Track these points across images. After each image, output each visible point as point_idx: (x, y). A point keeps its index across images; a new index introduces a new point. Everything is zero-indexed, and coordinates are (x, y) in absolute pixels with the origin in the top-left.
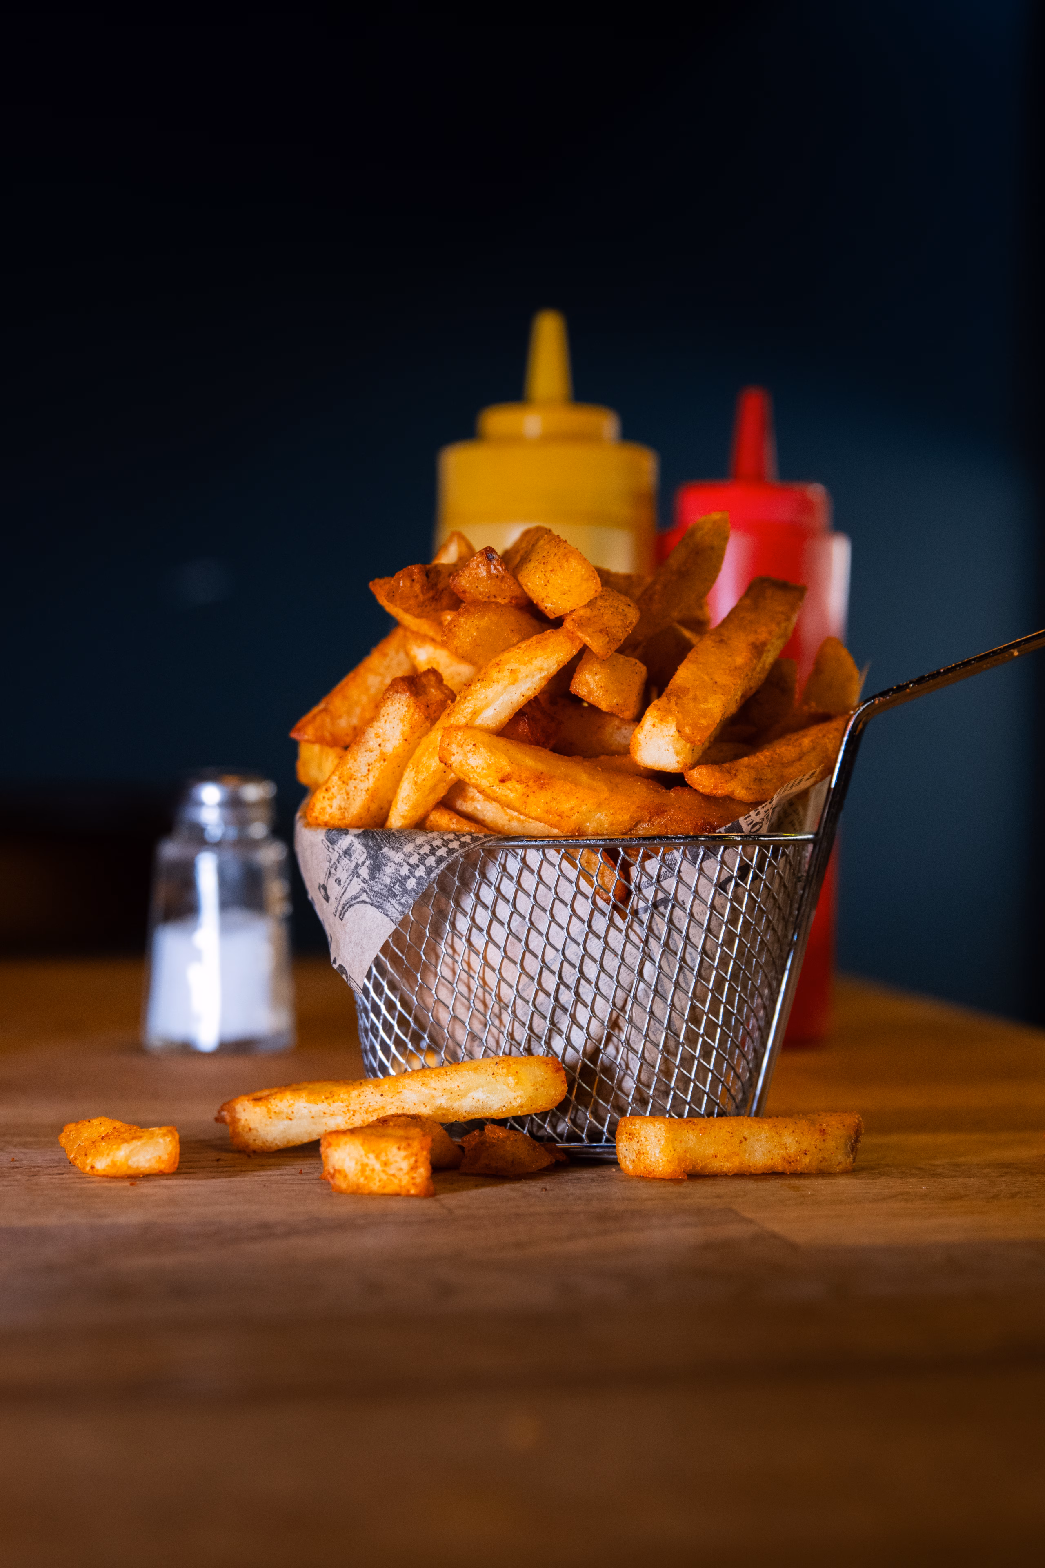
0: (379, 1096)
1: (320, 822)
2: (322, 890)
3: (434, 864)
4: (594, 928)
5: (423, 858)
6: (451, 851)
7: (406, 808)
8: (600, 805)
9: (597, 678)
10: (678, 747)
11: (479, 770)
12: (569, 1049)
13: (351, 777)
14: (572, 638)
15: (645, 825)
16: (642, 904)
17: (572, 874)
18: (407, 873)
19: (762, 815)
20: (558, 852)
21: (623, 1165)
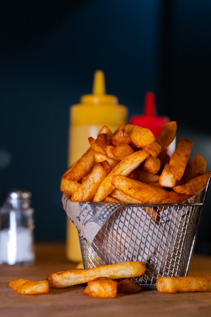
0: (94, 272)
1: (75, 200)
2: (78, 218)
3: (111, 211)
4: (150, 228)
5: (108, 209)
6: (115, 208)
7: (101, 196)
8: (154, 195)
9: (152, 163)
10: (172, 181)
11: (123, 186)
12: (143, 259)
13: (85, 189)
14: (147, 152)
15: (164, 201)
16: (163, 221)
17: (145, 214)
18: (104, 213)
19: (193, 199)
20: (142, 208)
21: (158, 290)
